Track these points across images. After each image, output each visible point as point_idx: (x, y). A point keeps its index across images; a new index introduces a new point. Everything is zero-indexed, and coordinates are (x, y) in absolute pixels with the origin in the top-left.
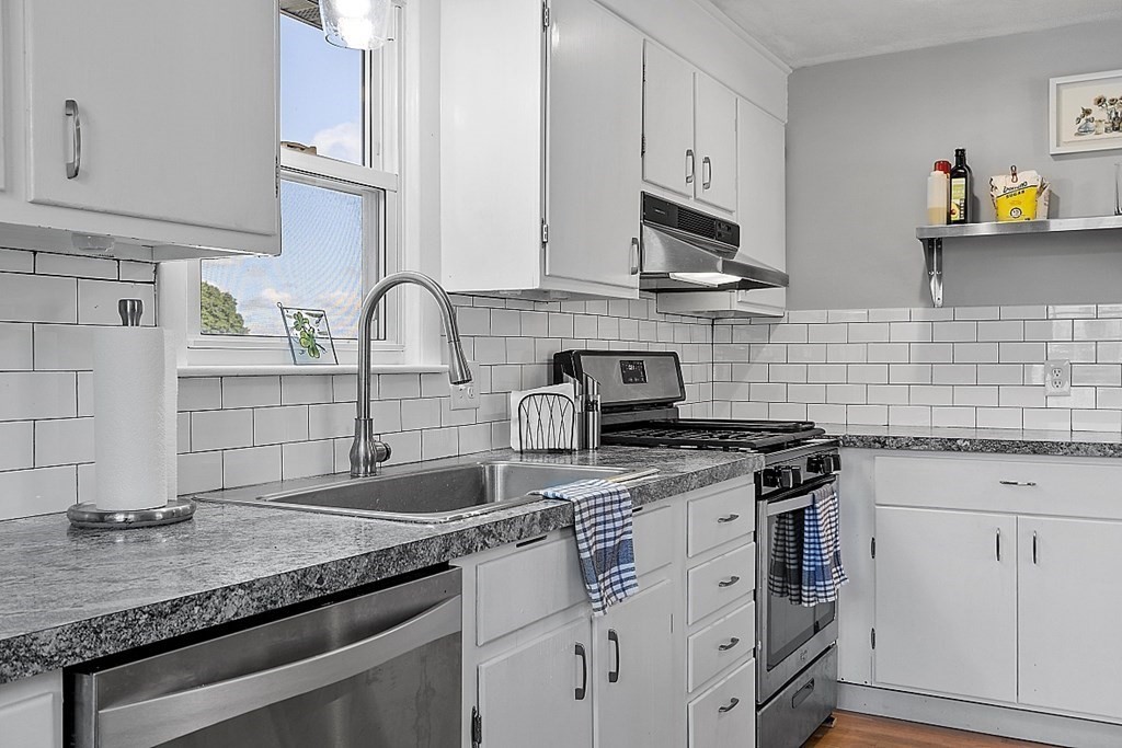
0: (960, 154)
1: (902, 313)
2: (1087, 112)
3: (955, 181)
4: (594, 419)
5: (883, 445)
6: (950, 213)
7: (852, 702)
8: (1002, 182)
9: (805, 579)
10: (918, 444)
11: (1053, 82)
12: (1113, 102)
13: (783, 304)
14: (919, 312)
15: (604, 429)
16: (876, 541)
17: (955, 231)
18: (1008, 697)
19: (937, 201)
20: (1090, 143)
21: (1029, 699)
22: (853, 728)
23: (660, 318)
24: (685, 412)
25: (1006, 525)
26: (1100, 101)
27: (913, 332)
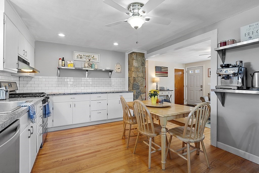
0: (63, 58)
1: (54, 77)
2: (78, 56)
3: (63, 61)
4: (8, 93)
5: (55, 95)
6: (62, 65)
7: (49, 130)
8: (69, 62)
9: (46, 114)
10: (60, 94)
11: (74, 52)
12: (81, 55)
13: (34, 75)
14: (57, 77)
15: (10, 94)
16: (53, 108)
17: (63, 67)
18: (71, 123)
19: (60, 63)
20: (78, 59)
21: (74, 123)
22: (50, 134)
23: (11, 76)
24: (17, 92)
25: (71, 103)
26: (79, 55)
27: (56, 80)
